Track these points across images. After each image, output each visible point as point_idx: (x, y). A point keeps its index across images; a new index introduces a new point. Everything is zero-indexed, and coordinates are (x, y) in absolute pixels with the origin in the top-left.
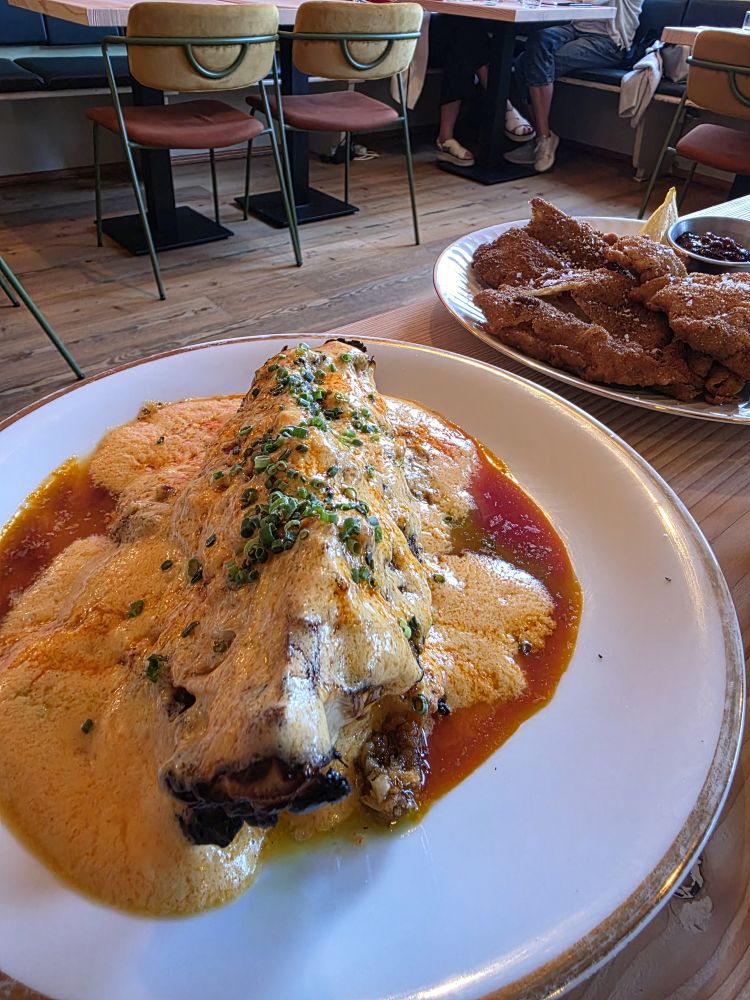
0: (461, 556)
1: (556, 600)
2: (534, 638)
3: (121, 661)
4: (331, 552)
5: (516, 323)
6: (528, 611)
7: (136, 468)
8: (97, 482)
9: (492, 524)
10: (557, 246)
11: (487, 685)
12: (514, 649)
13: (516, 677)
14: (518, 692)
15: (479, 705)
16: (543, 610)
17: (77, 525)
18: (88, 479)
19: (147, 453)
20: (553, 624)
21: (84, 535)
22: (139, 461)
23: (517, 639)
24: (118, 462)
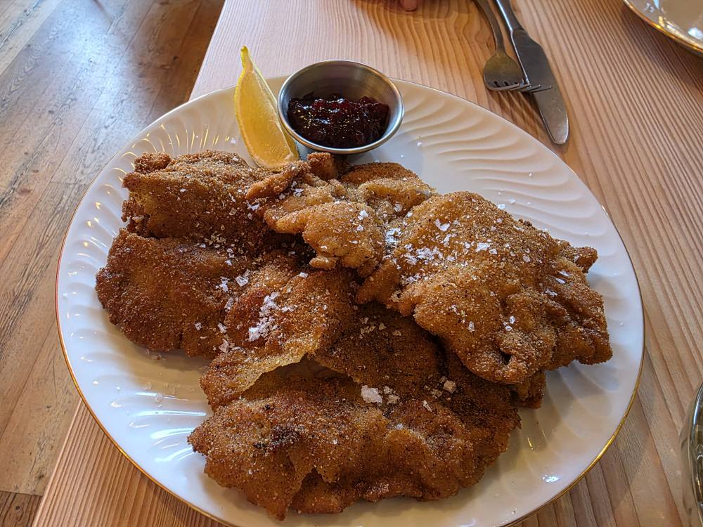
5: (297, 487)
10: (198, 230)
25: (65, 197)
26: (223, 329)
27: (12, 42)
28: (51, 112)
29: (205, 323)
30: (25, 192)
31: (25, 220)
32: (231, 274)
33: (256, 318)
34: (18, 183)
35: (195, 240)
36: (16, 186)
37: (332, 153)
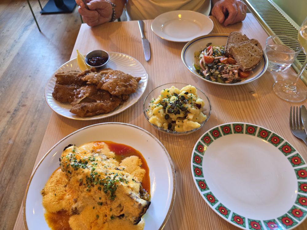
0: (121, 162)
1: (138, 156)
2: (141, 164)
3: (104, 223)
4: (123, 185)
6: (137, 161)
7: (59, 203)
8: (55, 212)
9: (120, 153)
11: (142, 175)
12: (140, 168)
13: (143, 171)
14: (145, 172)
15: (143, 178)
16: (138, 159)
17: (64, 220)
18: (53, 213)
19: (56, 199)
20: (140, 159)
21: (69, 220)
22: (57, 202)
23: (139, 166)
24: (54, 206)
25: (39, 105)
26: (75, 97)
27: (11, 53)
28: (30, 76)
29: (72, 97)
30: (24, 106)
31: (25, 115)
32: (76, 89)
33: (80, 94)
34: (21, 103)
35: (69, 85)
36: (20, 104)
37: (95, 68)
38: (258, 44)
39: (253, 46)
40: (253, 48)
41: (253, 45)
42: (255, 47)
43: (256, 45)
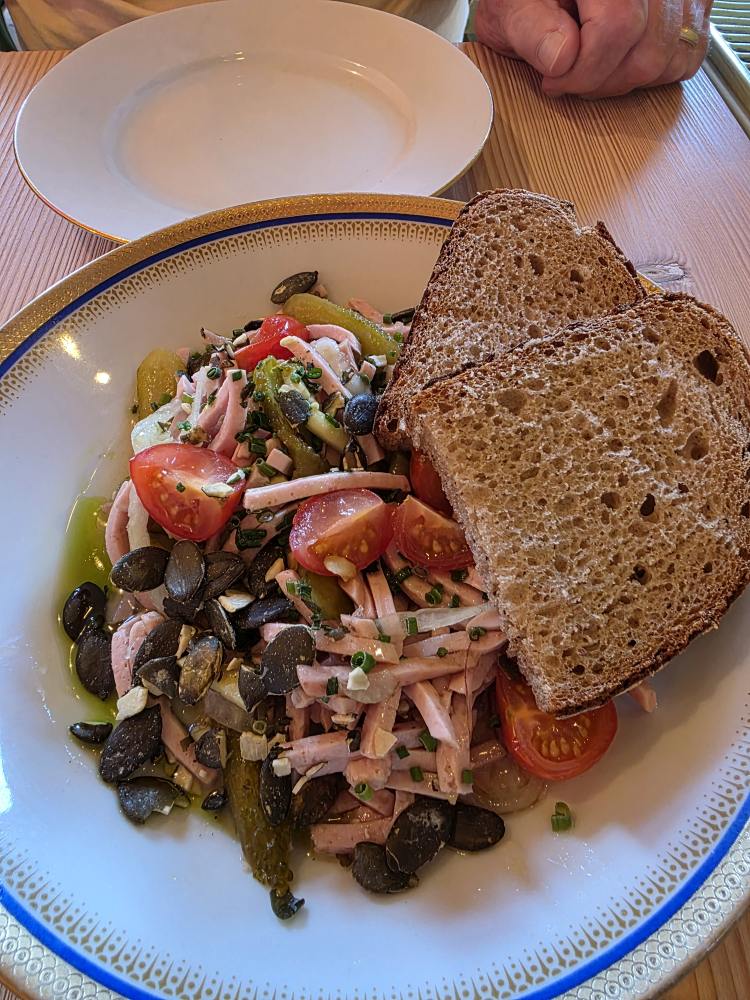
38: (724, 355)
39: (673, 384)
40: (666, 406)
41: (666, 374)
42: (694, 389)
43: (707, 367)
